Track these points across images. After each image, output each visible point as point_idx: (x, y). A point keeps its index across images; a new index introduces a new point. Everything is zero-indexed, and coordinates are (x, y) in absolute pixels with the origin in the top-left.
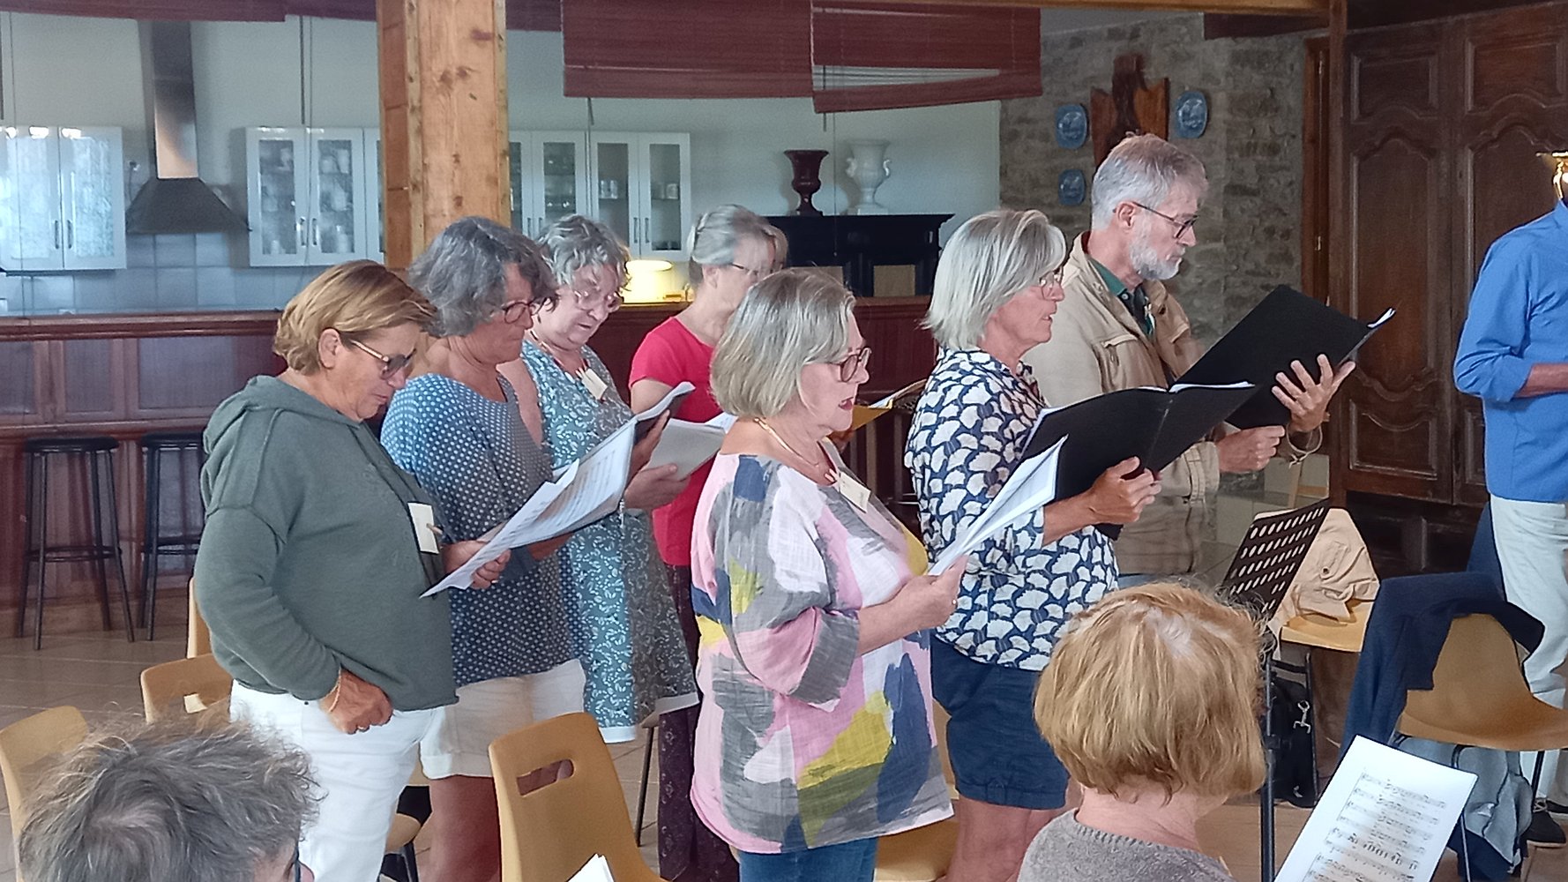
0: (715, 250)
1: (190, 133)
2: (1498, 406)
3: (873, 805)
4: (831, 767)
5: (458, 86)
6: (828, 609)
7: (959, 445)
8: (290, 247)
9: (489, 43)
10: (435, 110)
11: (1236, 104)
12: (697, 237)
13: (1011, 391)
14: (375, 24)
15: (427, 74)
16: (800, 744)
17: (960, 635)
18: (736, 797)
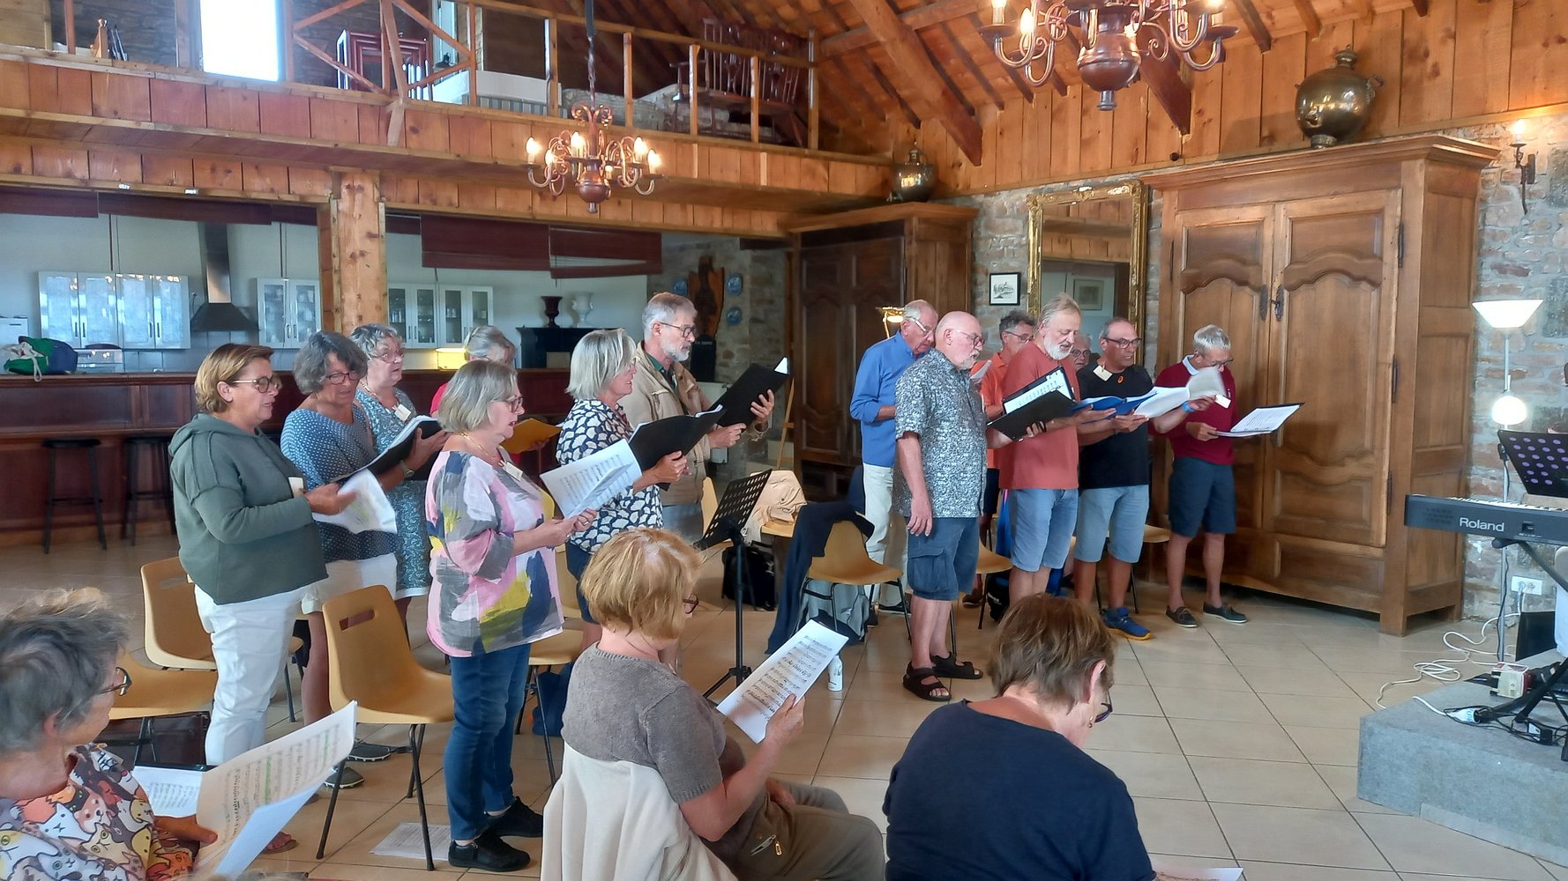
0: (478, 349)
1: (227, 280)
2: (866, 424)
3: (520, 628)
4: (498, 611)
5: (360, 261)
6: (497, 530)
7: (587, 447)
8: (282, 339)
9: (376, 239)
10: (348, 272)
11: (755, 280)
12: (470, 339)
13: (611, 420)
14: (316, 227)
15: (342, 253)
16: (482, 599)
17: (583, 541)
18: (447, 630)
